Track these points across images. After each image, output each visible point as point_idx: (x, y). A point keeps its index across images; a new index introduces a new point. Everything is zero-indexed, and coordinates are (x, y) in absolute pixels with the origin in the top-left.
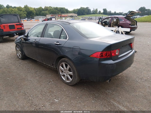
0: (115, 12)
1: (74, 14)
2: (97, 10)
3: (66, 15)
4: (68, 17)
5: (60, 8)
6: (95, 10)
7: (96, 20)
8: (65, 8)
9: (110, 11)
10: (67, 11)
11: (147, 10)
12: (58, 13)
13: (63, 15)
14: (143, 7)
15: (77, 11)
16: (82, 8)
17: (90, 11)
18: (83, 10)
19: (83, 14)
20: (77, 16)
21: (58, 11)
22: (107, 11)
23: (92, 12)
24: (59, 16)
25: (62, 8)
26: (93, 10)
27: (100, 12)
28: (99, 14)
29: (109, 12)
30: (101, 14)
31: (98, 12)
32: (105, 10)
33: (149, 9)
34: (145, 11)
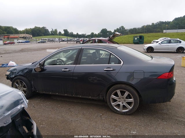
0: (77, 33)
1: (27, 35)
2: (56, 31)
3: (16, 36)
4: (20, 39)
5: (4, 27)
6: (54, 30)
7: (60, 43)
8: (13, 27)
9: (72, 33)
10: (16, 32)
11: (108, 32)
12: (4, 34)
13: (12, 36)
14: (105, 29)
15: (31, 31)
16: (37, 27)
17: (48, 31)
18: (38, 30)
19: (39, 35)
20: (31, 38)
21: (3, 30)
22: (68, 32)
23: (50, 33)
24: (5, 38)
25: (8, 28)
26: (52, 30)
27: (60, 33)
28: (60, 35)
29: (70, 33)
30: (62, 35)
31: (58, 33)
32: (66, 31)
33: (110, 31)
34: (107, 33)
